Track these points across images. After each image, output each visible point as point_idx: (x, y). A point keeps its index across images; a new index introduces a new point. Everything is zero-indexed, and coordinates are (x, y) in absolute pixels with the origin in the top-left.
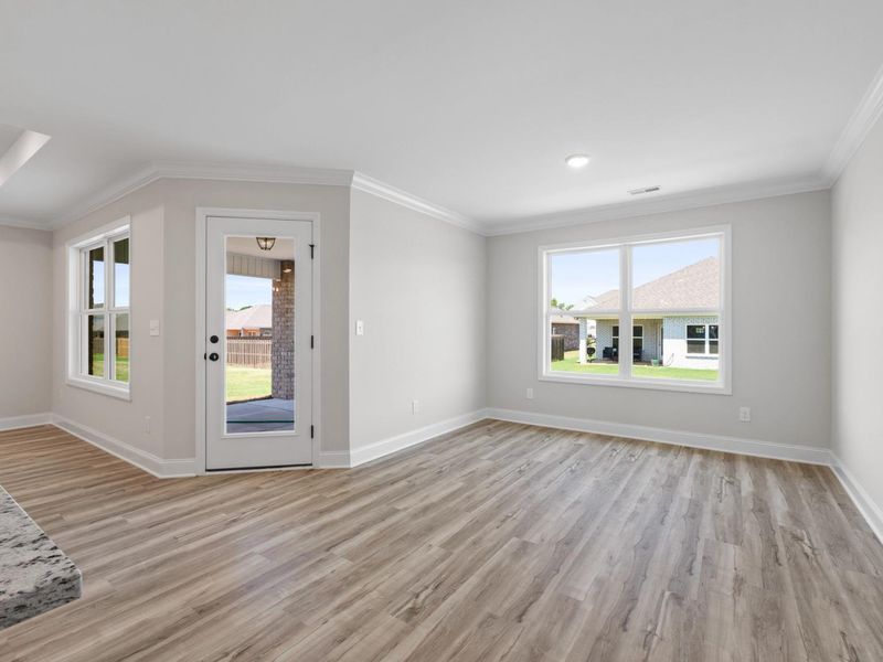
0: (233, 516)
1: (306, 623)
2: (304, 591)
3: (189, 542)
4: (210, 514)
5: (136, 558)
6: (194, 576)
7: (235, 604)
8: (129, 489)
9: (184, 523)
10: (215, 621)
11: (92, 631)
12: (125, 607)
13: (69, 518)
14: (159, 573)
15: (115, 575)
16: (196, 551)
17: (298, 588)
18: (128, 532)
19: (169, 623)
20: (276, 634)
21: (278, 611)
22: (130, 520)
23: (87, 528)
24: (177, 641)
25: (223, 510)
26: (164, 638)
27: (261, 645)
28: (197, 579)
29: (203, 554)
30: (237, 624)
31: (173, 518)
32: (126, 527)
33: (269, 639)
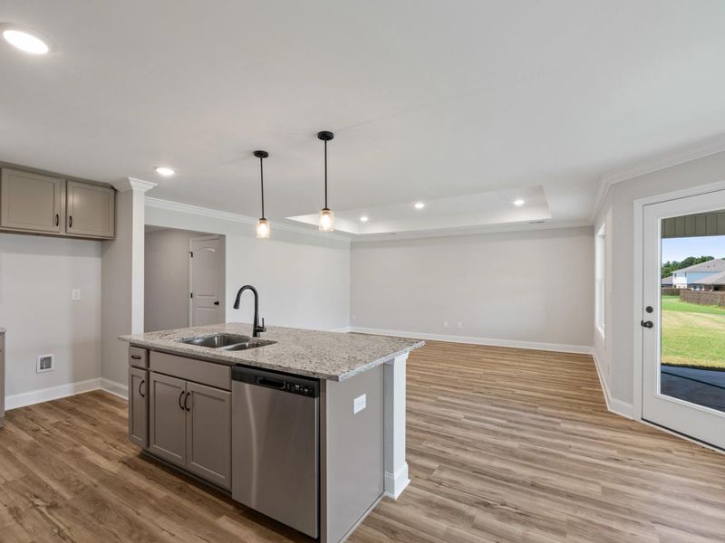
0: (620, 456)
1: (568, 536)
2: (595, 524)
3: (574, 453)
4: (607, 447)
5: (541, 443)
6: (551, 469)
7: (550, 496)
8: (583, 409)
9: (585, 442)
10: (532, 494)
11: (491, 458)
12: (511, 459)
13: (540, 409)
14: (540, 456)
15: (524, 444)
16: (571, 459)
17: (594, 520)
18: (554, 430)
19: (517, 478)
20: (546, 524)
21: (564, 518)
22: (562, 425)
23: (541, 417)
24: (509, 487)
25: (618, 449)
26: (506, 481)
27: (534, 520)
28: (551, 472)
29: (570, 463)
30: (539, 504)
31: (583, 436)
32: (557, 427)
33: (541, 522)
